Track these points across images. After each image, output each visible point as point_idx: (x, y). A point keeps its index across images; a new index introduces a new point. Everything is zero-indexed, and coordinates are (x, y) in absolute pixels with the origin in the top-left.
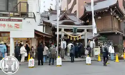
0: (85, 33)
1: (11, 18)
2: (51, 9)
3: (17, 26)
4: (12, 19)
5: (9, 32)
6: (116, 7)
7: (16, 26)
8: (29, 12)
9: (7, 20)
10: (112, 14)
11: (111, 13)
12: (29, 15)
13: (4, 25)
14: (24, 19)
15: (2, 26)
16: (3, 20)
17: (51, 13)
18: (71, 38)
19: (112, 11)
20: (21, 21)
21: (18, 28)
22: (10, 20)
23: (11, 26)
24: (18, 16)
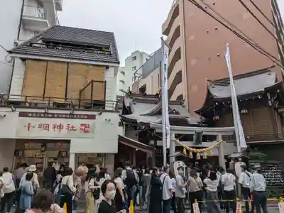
0: (219, 144)
1: (76, 112)
2: (130, 92)
3: (85, 129)
4: (77, 115)
5: (68, 142)
7: (83, 127)
8: (106, 99)
9: (67, 116)
10: (270, 104)
11: (270, 102)
12: (106, 105)
13: (60, 127)
14: (101, 114)
15: (56, 129)
16: (59, 116)
17: (134, 100)
18: (191, 153)
19: (269, 98)
20: (93, 117)
21: (87, 132)
22: (72, 116)
23: (73, 129)
24: (87, 108)
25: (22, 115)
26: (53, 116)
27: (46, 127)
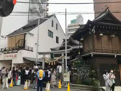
4: (14, 52)
5: (12, 60)
6: (90, 25)
7: (15, 56)
20: (17, 52)
25: (4, 53)
26: (10, 53)
27: (8, 56)
